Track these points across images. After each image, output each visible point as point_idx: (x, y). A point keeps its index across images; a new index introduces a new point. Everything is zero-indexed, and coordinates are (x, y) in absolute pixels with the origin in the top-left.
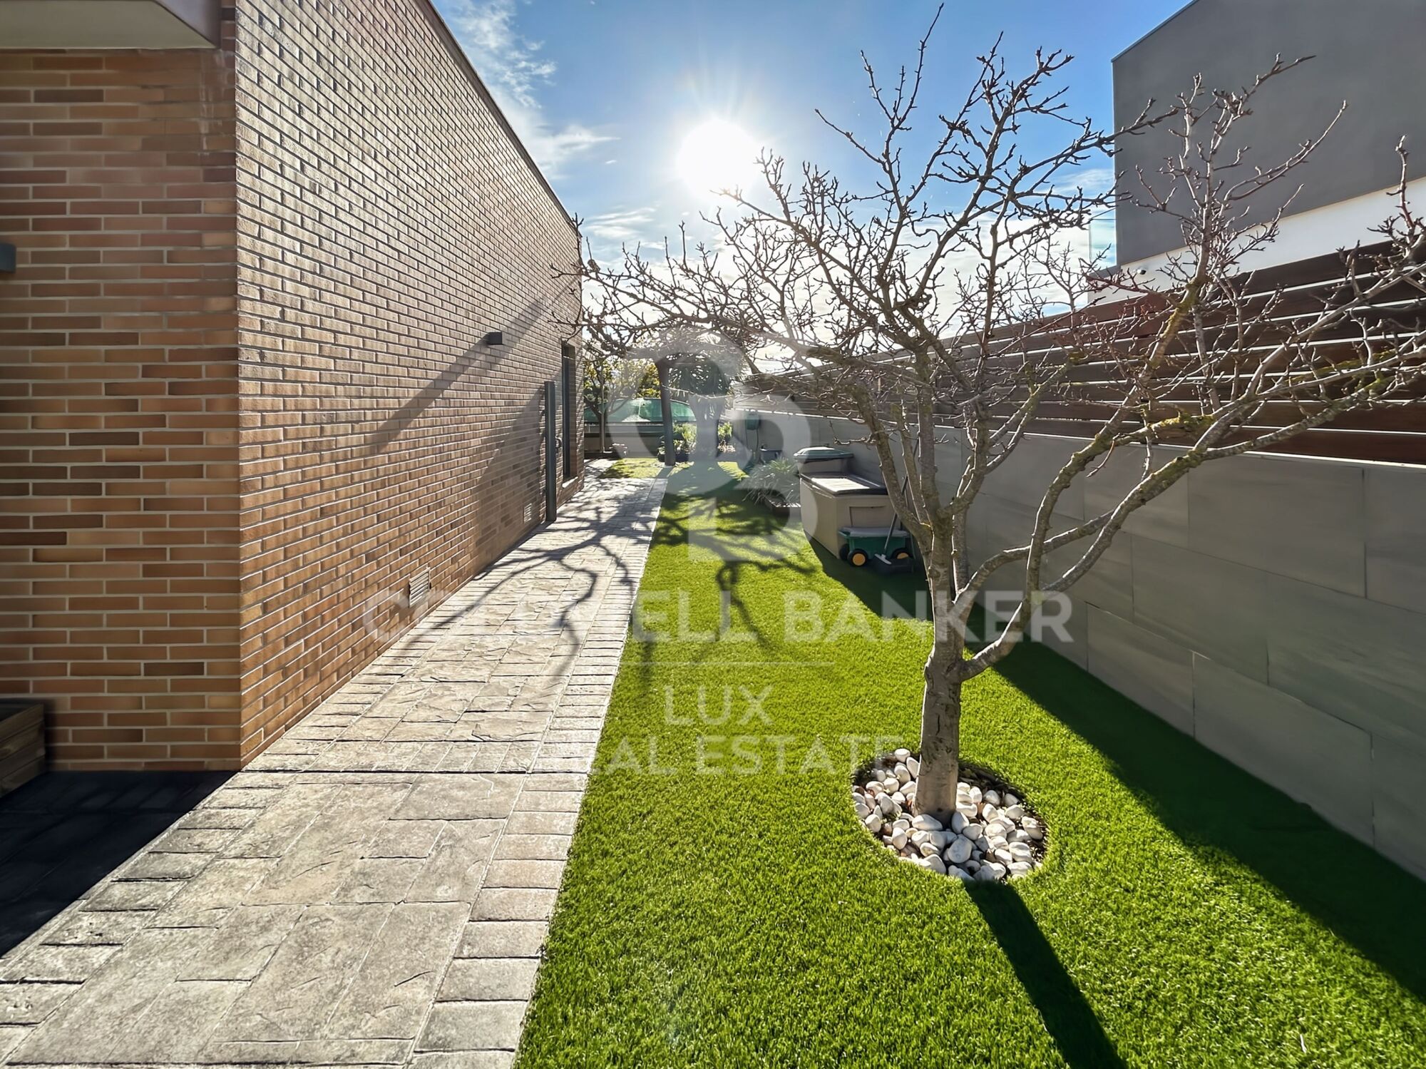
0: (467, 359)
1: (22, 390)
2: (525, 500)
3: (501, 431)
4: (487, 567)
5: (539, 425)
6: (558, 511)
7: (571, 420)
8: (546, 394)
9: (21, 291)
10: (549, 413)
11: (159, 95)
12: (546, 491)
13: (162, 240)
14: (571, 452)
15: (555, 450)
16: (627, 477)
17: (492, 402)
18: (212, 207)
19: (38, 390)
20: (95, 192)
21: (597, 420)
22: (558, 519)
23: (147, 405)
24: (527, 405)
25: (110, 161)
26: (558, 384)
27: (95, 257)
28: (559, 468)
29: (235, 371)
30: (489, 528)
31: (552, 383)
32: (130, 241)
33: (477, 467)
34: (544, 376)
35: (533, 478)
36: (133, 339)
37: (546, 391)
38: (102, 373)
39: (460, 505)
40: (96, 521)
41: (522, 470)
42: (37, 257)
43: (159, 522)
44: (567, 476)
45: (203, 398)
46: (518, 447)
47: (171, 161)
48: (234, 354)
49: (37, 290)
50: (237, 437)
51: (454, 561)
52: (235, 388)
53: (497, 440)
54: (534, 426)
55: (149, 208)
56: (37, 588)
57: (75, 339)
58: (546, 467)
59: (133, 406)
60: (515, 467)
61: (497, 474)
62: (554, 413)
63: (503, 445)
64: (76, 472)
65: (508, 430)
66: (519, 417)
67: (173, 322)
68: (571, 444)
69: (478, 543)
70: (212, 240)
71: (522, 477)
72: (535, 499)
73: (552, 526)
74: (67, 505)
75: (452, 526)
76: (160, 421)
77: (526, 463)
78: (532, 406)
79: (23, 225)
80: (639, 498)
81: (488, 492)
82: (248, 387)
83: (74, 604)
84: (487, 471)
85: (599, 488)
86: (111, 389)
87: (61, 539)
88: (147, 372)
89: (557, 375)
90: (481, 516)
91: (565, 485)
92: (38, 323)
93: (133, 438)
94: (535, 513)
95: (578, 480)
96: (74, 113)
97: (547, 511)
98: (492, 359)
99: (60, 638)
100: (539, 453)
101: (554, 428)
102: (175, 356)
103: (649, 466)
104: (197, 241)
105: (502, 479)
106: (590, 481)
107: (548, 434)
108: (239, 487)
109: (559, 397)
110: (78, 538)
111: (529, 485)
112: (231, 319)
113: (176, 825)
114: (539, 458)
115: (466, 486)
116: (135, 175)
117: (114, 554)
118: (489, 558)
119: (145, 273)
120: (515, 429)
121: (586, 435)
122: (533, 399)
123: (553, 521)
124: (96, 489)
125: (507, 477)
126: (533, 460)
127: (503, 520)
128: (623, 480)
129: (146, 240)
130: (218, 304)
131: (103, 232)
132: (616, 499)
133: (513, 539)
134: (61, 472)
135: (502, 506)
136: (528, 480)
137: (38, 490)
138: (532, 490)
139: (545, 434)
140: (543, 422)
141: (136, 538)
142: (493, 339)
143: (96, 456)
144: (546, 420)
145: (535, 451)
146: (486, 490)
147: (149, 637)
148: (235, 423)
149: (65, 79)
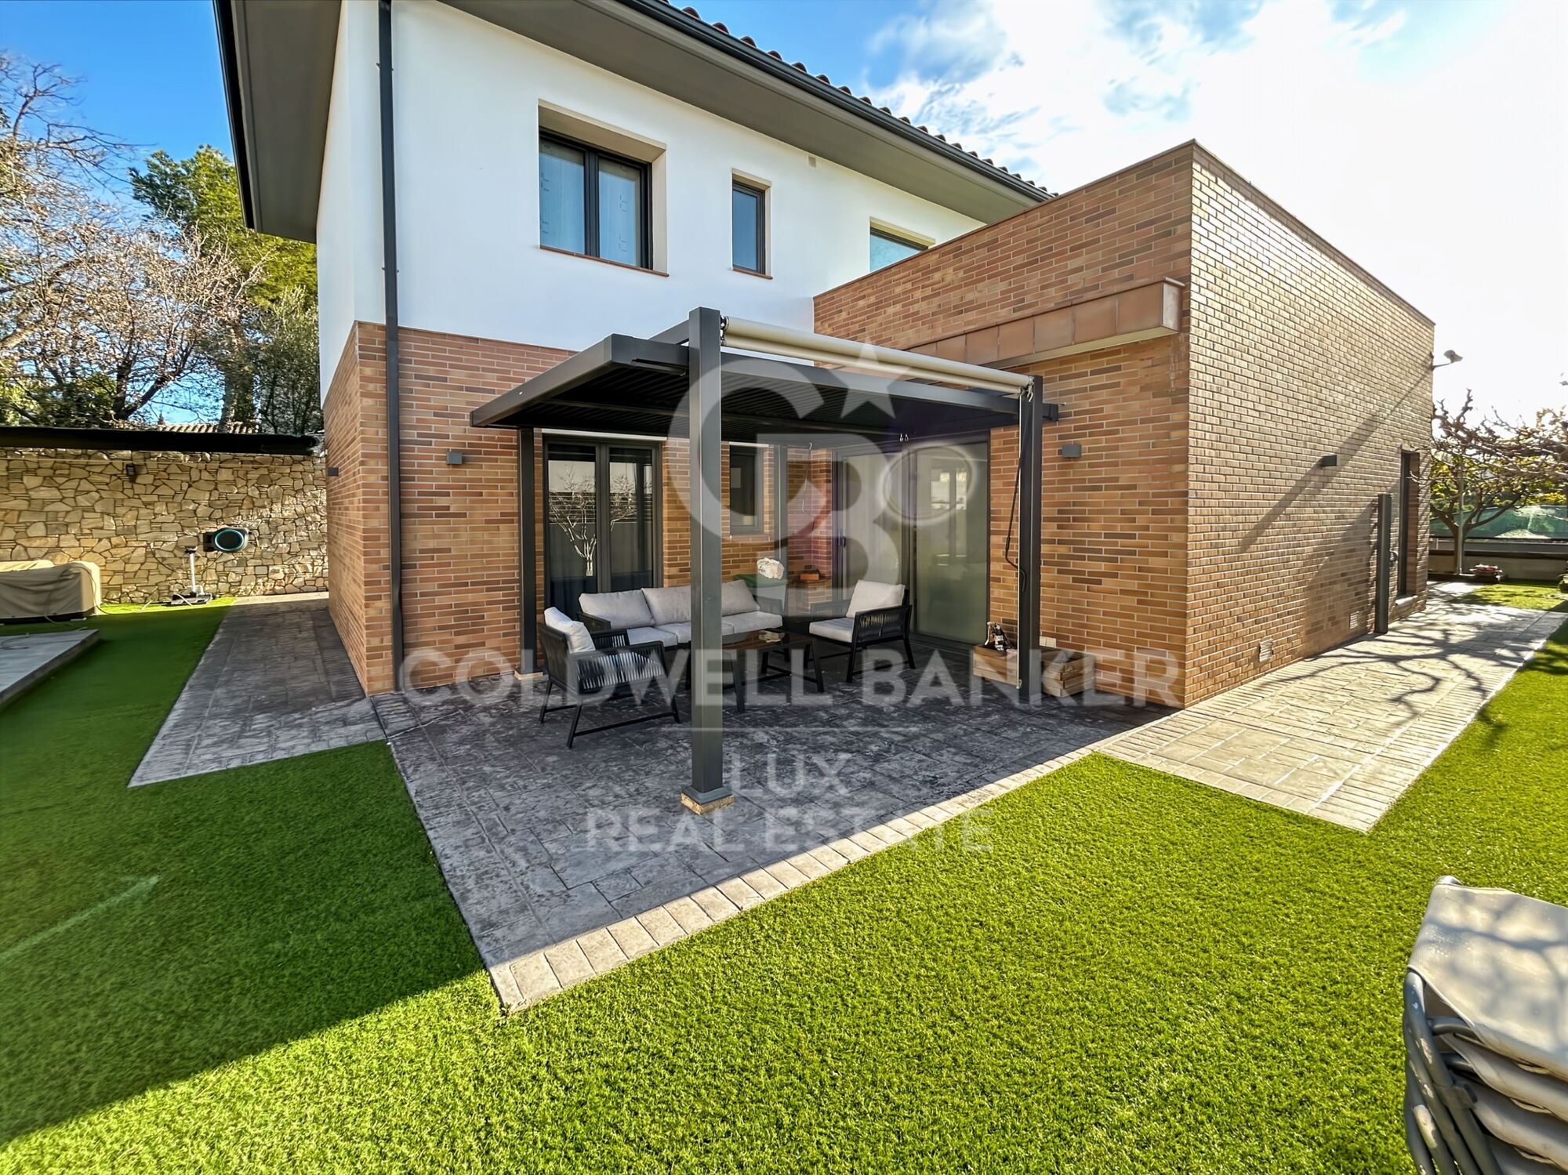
0: (1304, 481)
1: (1084, 512)
2: (1351, 607)
3: (1330, 542)
4: (1316, 656)
5: (1369, 538)
6: (1390, 626)
7: (1411, 533)
8: (1380, 507)
9: (1083, 466)
10: (1384, 526)
11: (1149, 363)
12: (1376, 602)
13: (1150, 437)
14: (1409, 568)
15: (1389, 564)
16: (1497, 604)
17: (1322, 515)
18: (1176, 417)
19: (1091, 512)
20: (1117, 416)
21: (1450, 533)
22: (1389, 633)
23: (1141, 520)
24: (1359, 517)
25: (1125, 400)
26: (1395, 496)
27: (1117, 448)
28: (1393, 582)
29: (1187, 502)
30: (1317, 623)
31: (1388, 497)
32: (1134, 438)
33: (1309, 570)
34: (1378, 489)
35: (1362, 588)
36: (1134, 487)
37: (1382, 505)
38: (1119, 504)
39: (1294, 598)
40: (1115, 576)
41: (1349, 579)
42: (1090, 450)
43: (1146, 578)
44: (1403, 593)
45: (1169, 517)
46: (1347, 557)
47: (1155, 396)
48: (1186, 494)
49: (1091, 466)
50: (1187, 537)
51: (1289, 640)
52: (1186, 512)
53: (1327, 550)
54: (1365, 538)
55: (1143, 421)
56: (1089, 604)
57: (1107, 488)
58: (1377, 579)
59: (1133, 520)
60: (1343, 575)
61: (1326, 578)
62: (1389, 525)
63: (1332, 554)
64: (1107, 551)
65: (1338, 541)
66: (1348, 529)
67: (1154, 478)
68: (1410, 559)
69: (1308, 633)
70: (1176, 435)
71: (1350, 585)
72: (1362, 609)
73: (1382, 637)
74: (1102, 567)
75: (1289, 613)
76: (1147, 528)
77: (1354, 573)
78: (1364, 519)
79: (1084, 435)
80: (1513, 628)
81: (1317, 592)
82: (1191, 511)
83: (1105, 613)
84: (1317, 574)
85: (1448, 613)
86: (1123, 512)
87: (1099, 582)
88: (1141, 503)
89: (1395, 486)
90: (1309, 611)
91: (1400, 602)
92: (1090, 481)
93: (1133, 537)
94: (1363, 622)
95: (1418, 599)
96: (1108, 378)
97: (1376, 622)
98: (1325, 479)
99: (1098, 628)
100: (1369, 565)
101: (1388, 541)
102: (1155, 495)
103: (1540, 596)
104: (1168, 436)
105: (1330, 584)
106: (1434, 605)
107: (1382, 546)
108: (1187, 564)
109: (1396, 509)
110: (1108, 583)
111: (1357, 594)
112: (1184, 476)
113: (1148, 725)
114: (1369, 570)
115: (1300, 584)
116: (1136, 405)
117: (1123, 592)
118: (1316, 649)
119: (1141, 454)
120: (1344, 540)
121: (1432, 553)
122: (1365, 512)
123: (1384, 633)
124: (1116, 560)
125: (1335, 583)
126: (1361, 571)
127: (1330, 619)
128: (1489, 607)
129: (1142, 438)
130: (1178, 468)
131: (1121, 435)
132: (1476, 625)
133: (1339, 640)
134: (1100, 551)
135: (1330, 607)
136: (1355, 589)
137: (1090, 559)
138: (1359, 599)
139: (1378, 546)
140: (1375, 534)
141: (1133, 585)
142: (1328, 462)
143: (1116, 544)
144: (1379, 532)
145: (1364, 562)
146: (1316, 591)
147: (1140, 634)
148: (1186, 530)
149: (1104, 362)
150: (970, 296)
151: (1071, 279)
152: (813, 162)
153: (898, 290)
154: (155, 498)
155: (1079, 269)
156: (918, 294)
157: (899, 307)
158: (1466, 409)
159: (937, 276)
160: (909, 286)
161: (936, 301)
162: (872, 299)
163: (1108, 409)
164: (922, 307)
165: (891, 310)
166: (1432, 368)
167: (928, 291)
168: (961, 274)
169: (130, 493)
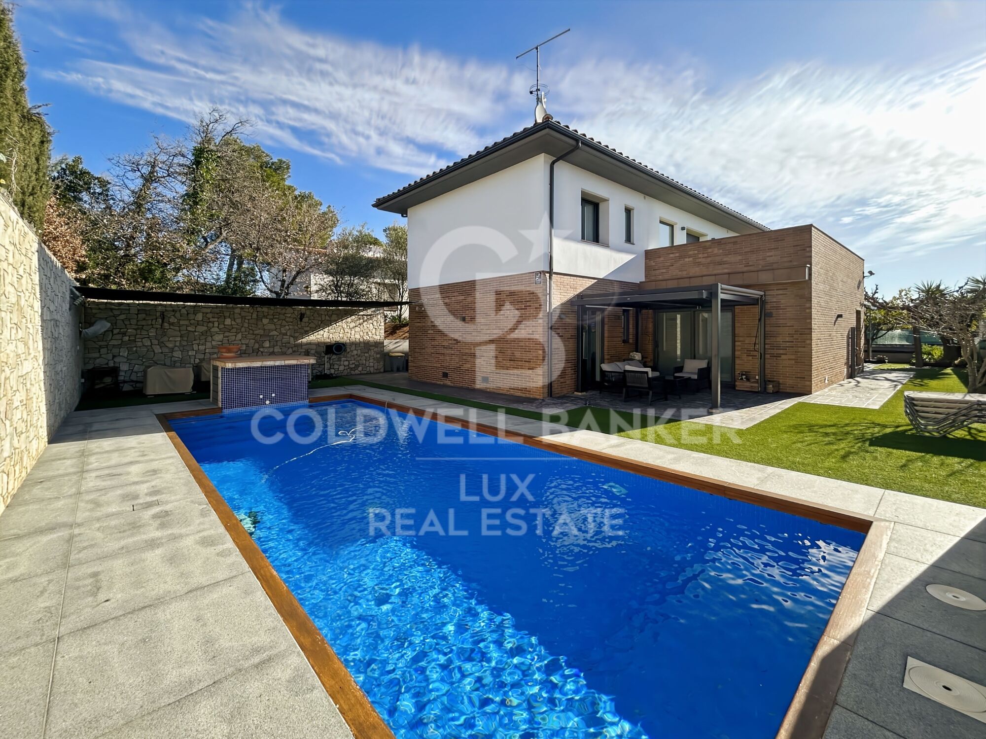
0: (834, 323)
6: (855, 376)
7: (858, 341)
8: (851, 332)
10: (852, 339)
11: (798, 289)
12: (851, 366)
13: (798, 311)
17: (838, 335)
20: (786, 304)
22: (856, 378)
23: (795, 336)
25: (789, 299)
27: (786, 314)
29: (811, 331)
31: (853, 327)
32: (793, 311)
34: (850, 325)
36: (793, 326)
39: (832, 363)
40: (786, 354)
42: (776, 314)
43: (797, 354)
45: (805, 335)
47: (798, 298)
48: (811, 329)
49: (776, 319)
50: (811, 342)
51: (831, 377)
55: (796, 306)
56: (776, 364)
62: (854, 338)
63: (840, 348)
64: (783, 346)
75: (831, 368)
76: (798, 339)
79: (774, 309)
82: (813, 334)
86: (789, 334)
87: (780, 357)
88: (795, 331)
89: (855, 324)
92: (776, 324)
93: (792, 342)
96: (783, 292)
97: (851, 374)
108: (812, 350)
109: (856, 331)
110: (783, 357)
113: (807, 397)
115: (833, 358)
116: (792, 301)
117: (789, 359)
119: (795, 316)
123: (854, 378)
124: (786, 349)
125: (841, 359)
129: (795, 311)
130: (808, 321)
131: (787, 310)
133: (842, 379)
134: (781, 346)
137: (777, 349)
141: (793, 357)
142: (839, 316)
143: (787, 344)
147: (795, 372)
149: (780, 287)
150: (725, 259)
151: (768, 259)
152: (645, 198)
153: (691, 253)
154: (308, 328)
155: (771, 256)
156: (700, 256)
157: (691, 259)
158: (876, 292)
159: (710, 250)
160: (696, 252)
161: (709, 259)
162: (677, 255)
163: (783, 301)
164: (703, 260)
165: (687, 260)
166: (864, 277)
167: (706, 255)
168: (721, 251)
169: (299, 326)
